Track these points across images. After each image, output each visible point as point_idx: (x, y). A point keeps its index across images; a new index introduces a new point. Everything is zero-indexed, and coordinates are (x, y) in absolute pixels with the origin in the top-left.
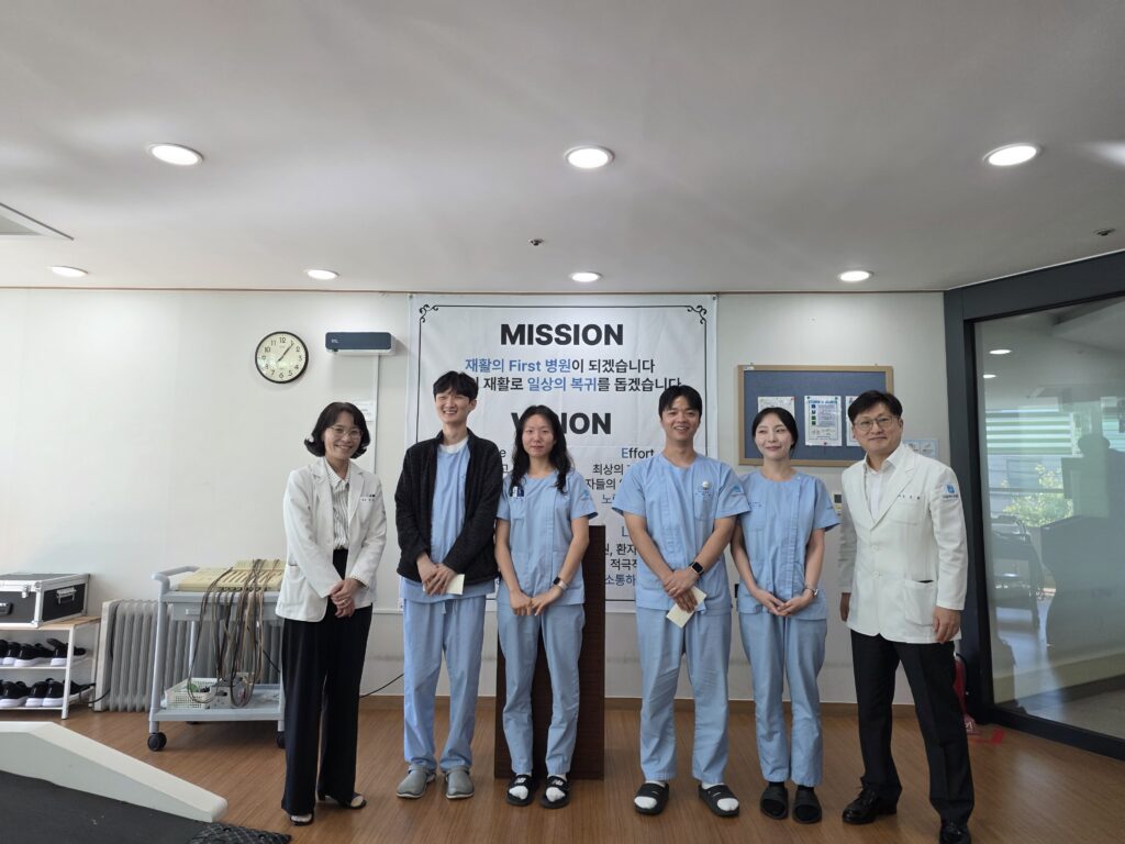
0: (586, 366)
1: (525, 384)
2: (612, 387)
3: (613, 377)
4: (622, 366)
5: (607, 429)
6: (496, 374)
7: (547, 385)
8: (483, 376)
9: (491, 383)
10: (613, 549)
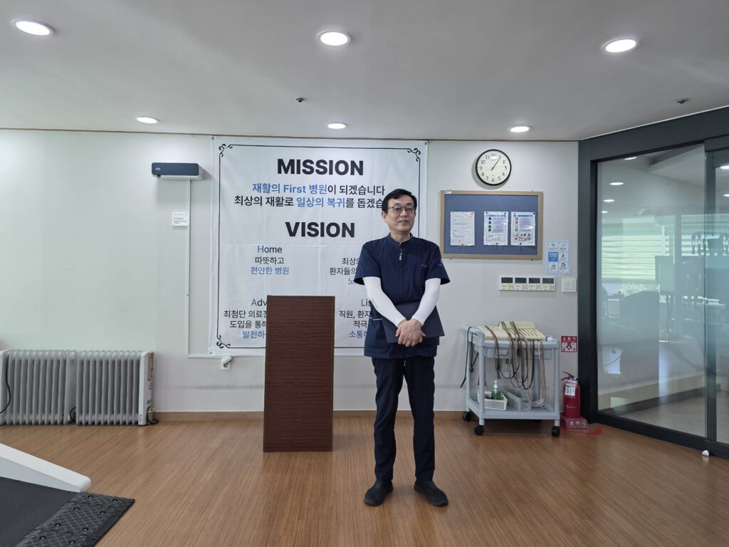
0: (338, 190)
1: (295, 202)
2: (356, 205)
3: (356, 198)
4: (363, 190)
5: (352, 234)
6: (274, 194)
7: (310, 203)
8: (265, 196)
9: (271, 201)
10: (355, 314)
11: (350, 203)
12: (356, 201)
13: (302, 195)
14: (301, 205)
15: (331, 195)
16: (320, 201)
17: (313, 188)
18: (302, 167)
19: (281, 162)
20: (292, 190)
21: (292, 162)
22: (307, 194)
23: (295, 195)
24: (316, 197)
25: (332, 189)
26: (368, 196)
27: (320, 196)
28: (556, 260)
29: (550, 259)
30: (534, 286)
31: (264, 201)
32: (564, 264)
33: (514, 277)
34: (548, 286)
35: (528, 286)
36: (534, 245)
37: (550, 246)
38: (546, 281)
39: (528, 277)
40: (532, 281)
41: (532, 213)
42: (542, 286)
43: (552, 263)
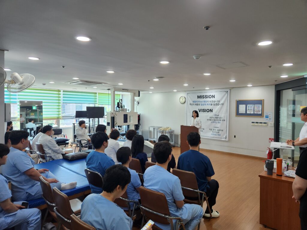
0: (209, 101)
1: (201, 105)
2: (213, 105)
3: (213, 103)
4: (215, 102)
5: (212, 112)
6: (197, 103)
7: (204, 105)
8: (195, 103)
9: (196, 105)
10: (213, 130)
11: (212, 105)
12: (213, 104)
13: (202, 103)
14: (202, 105)
15: (208, 103)
16: (205, 104)
17: (204, 101)
18: (202, 97)
19: (198, 96)
20: (200, 102)
21: (200, 96)
22: (203, 103)
23: (201, 103)
24: (205, 103)
25: (208, 101)
26: (216, 103)
27: (206, 103)
28: (268, 117)
29: (266, 117)
30: (261, 124)
31: (195, 104)
32: (270, 119)
33: (255, 122)
34: (265, 125)
35: (259, 124)
36: (261, 113)
37: (266, 114)
38: (264, 123)
39: (259, 122)
40: (260, 123)
41: (260, 105)
42: (263, 124)
43: (266, 118)
